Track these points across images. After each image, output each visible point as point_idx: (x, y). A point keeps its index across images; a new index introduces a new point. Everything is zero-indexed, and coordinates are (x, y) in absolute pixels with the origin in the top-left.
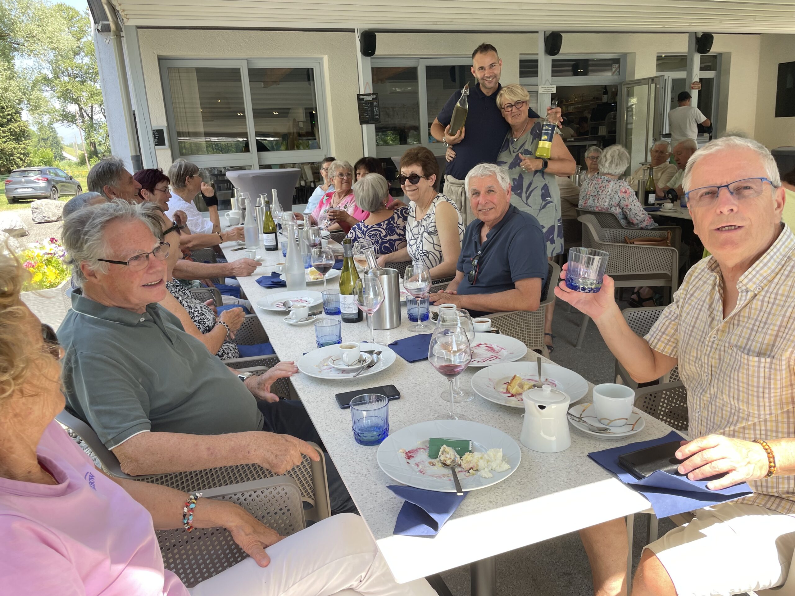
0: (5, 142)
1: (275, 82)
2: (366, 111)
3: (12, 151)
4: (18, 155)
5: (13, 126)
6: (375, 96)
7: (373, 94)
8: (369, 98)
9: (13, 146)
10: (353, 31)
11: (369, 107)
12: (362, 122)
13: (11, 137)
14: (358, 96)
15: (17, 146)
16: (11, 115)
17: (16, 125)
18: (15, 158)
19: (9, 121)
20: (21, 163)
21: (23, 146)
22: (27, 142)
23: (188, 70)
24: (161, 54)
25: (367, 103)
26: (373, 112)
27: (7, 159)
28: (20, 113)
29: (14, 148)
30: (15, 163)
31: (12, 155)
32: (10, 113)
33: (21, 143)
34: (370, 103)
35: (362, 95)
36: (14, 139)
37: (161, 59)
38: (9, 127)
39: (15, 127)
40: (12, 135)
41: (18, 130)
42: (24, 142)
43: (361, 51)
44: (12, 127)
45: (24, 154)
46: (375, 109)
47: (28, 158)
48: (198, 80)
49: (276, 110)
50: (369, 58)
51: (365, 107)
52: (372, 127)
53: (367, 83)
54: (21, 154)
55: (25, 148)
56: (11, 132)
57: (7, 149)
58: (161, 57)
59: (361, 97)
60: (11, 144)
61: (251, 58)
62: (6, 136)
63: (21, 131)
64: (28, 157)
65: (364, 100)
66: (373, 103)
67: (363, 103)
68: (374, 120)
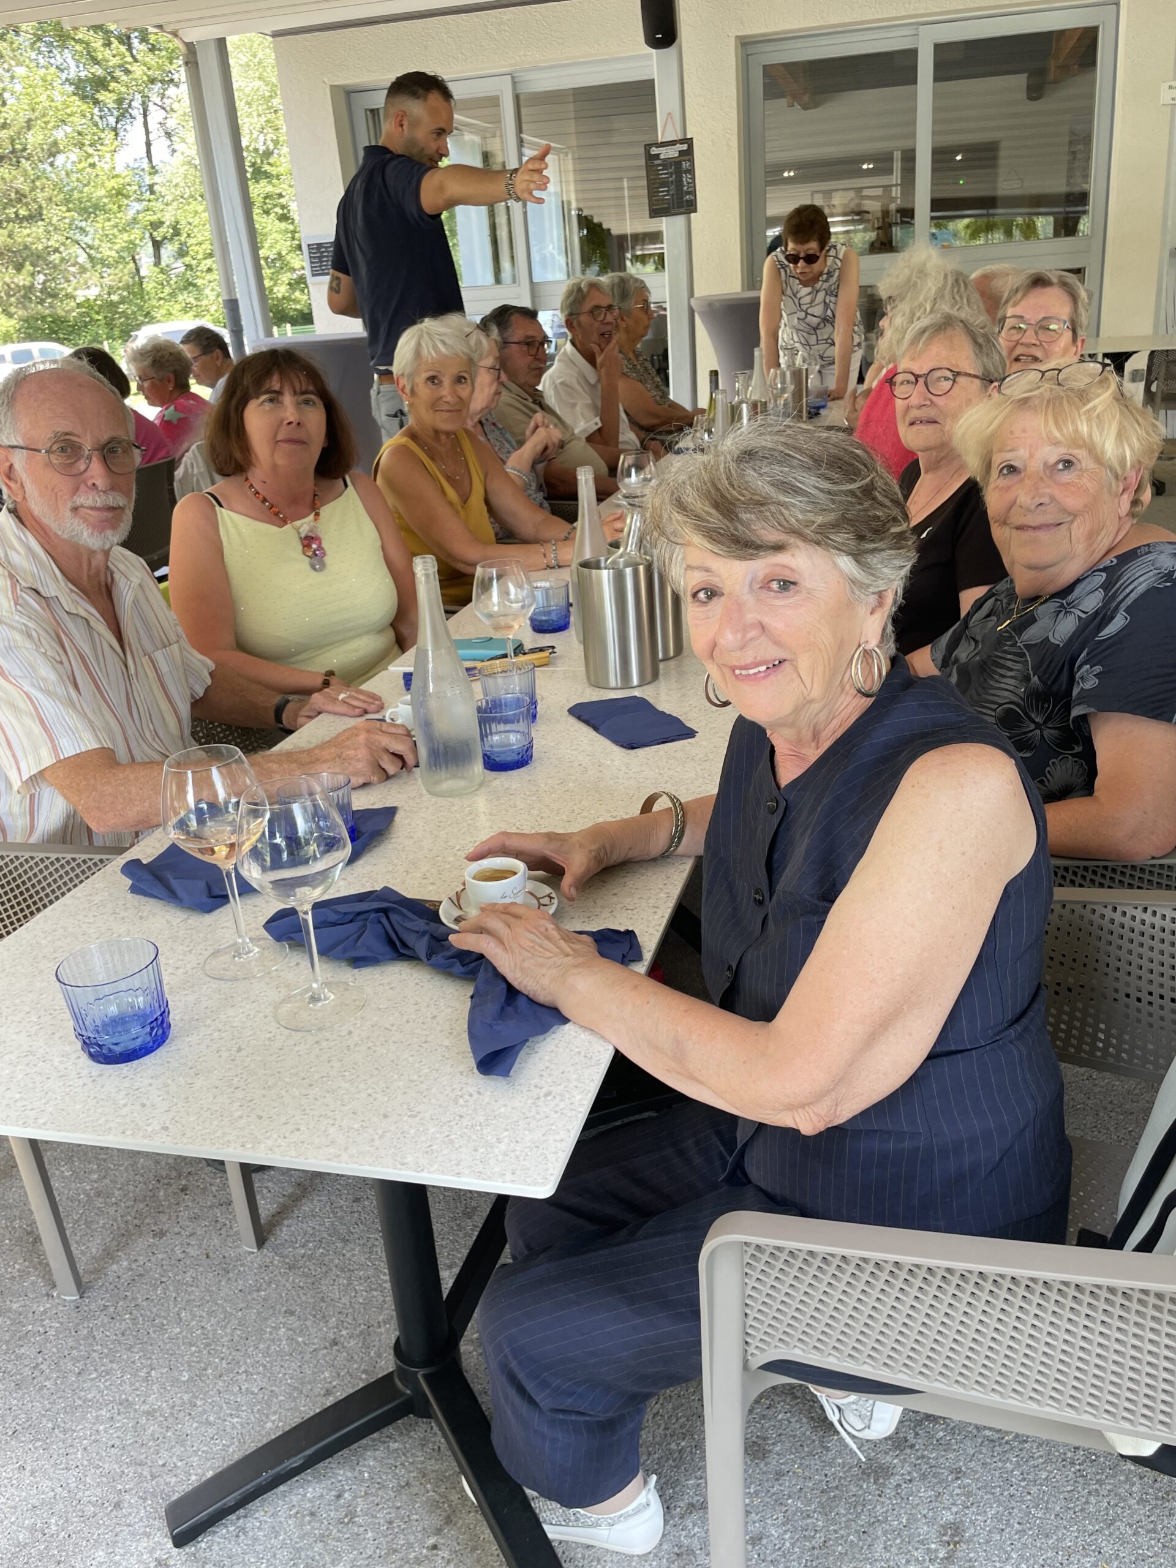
2: (664, 184)
6: (685, 146)
7: (681, 142)
8: (672, 152)
11: (671, 175)
12: (654, 212)
14: (648, 148)
25: (667, 163)
26: (682, 185)
34: (675, 164)
35: (657, 145)
46: (686, 179)
51: (663, 174)
52: (679, 223)
53: (668, 115)
59: (654, 151)
65: (662, 157)
66: (680, 163)
67: (659, 165)
68: (682, 207)
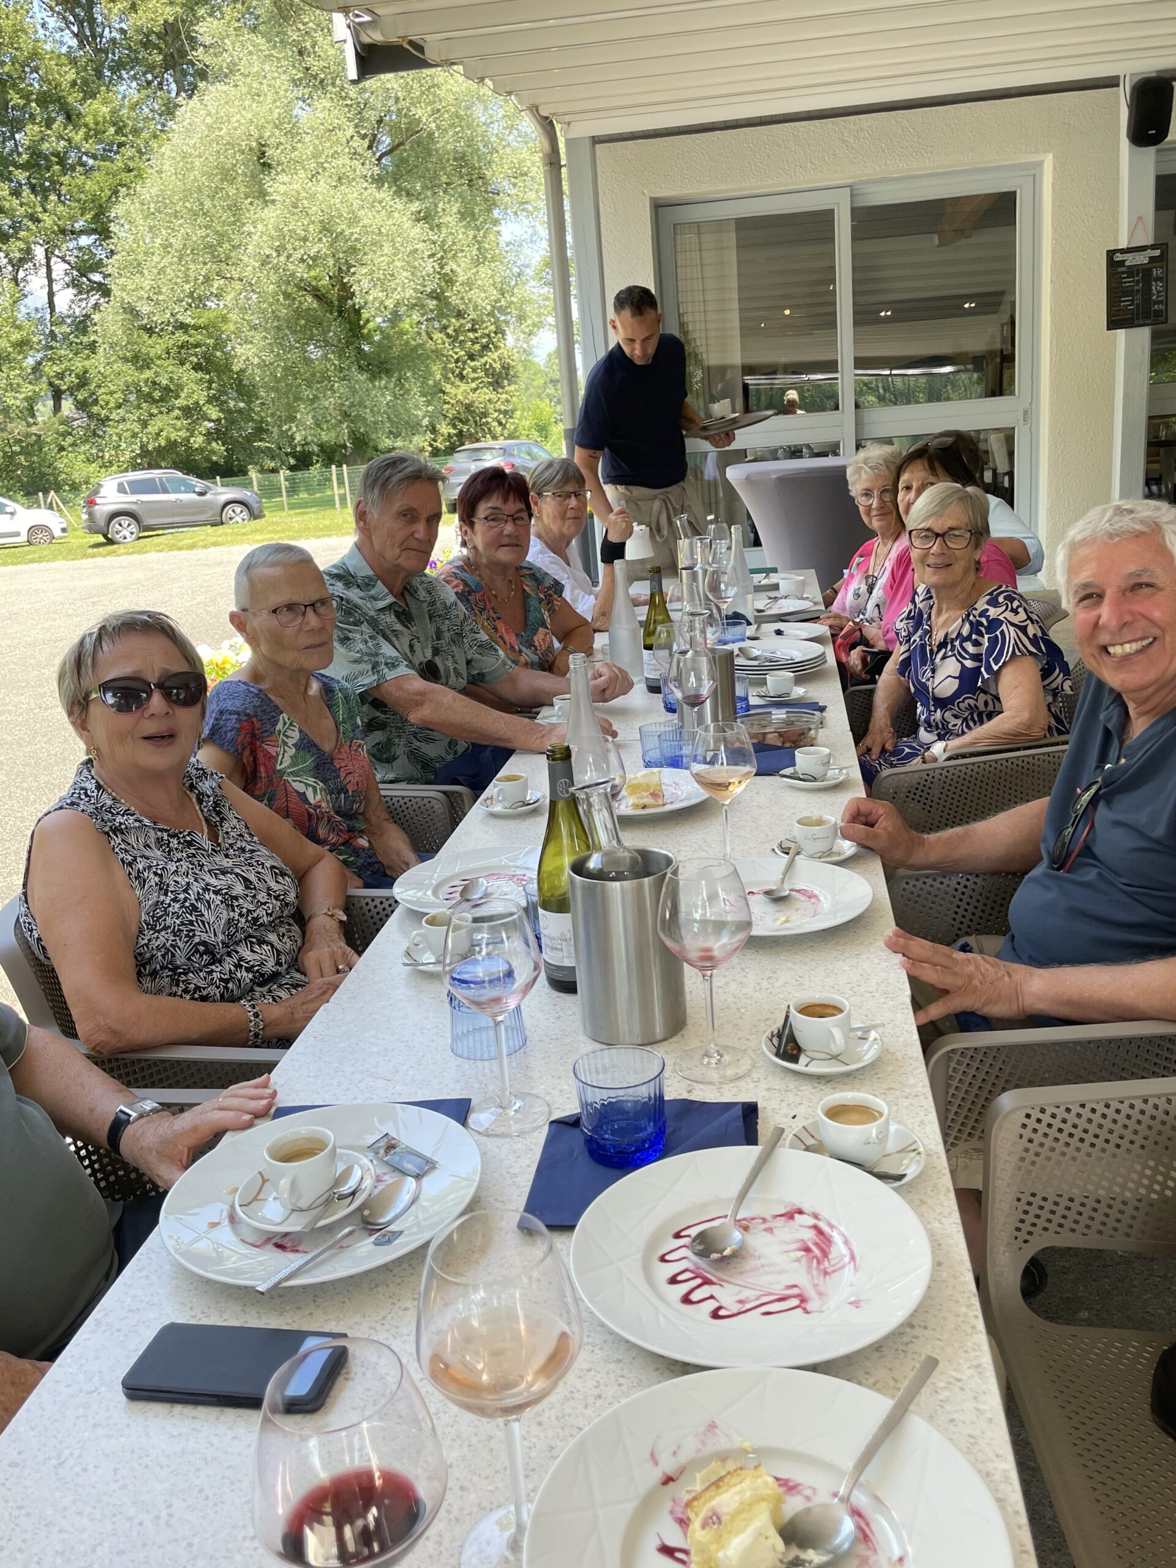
0: (476, 390)
1: (961, 233)
2: (1129, 292)
3: (484, 408)
4: (496, 414)
5: (491, 357)
6: (1157, 253)
7: (1153, 247)
8: (1141, 259)
9: (487, 397)
10: (1112, 82)
11: (1138, 282)
12: (1113, 323)
13: (486, 380)
14: (1111, 254)
15: (493, 396)
16: (488, 336)
17: (495, 356)
18: (489, 420)
19: (485, 347)
20: (499, 429)
21: (504, 396)
22: (512, 388)
23: (719, 225)
24: (658, 195)
25: (1133, 271)
26: (1150, 294)
27: (476, 422)
28: (503, 333)
29: (490, 401)
30: (489, 429)
31: (485, 415)
32: (486, 331)
33: (500, 390)
34: (1144, 273)
35: (1122, 251)
36: (490, 384)
37: (659, 207)
38: (483, 360)
39: (494, 360)
40: (487, 375)
41: (497, 366)
42: (507, 388)
43: (1128, 136)
44: (490, 361)
45: (505, 412)
46: (1156, 287)
47: (511, 420)
48: (738, 247)
49: (969, 298)
50: (1152, 150)
51: (1128, 283)
52: (1143, 334)
53: (1140, 218)
54: (500, 411)
55: (507, 401)
56: (486, 370)
57: (476, 404)
58: (660, 202)
59: (1118, 257)
60: (485, 394)
61: (862, 182)
62: (478, 378)
63: (503, 367)
64: (511, 417)
65: (1127, 263)
66: (1150, 270)
67: (1123, 273)
68: (1149, 317)
